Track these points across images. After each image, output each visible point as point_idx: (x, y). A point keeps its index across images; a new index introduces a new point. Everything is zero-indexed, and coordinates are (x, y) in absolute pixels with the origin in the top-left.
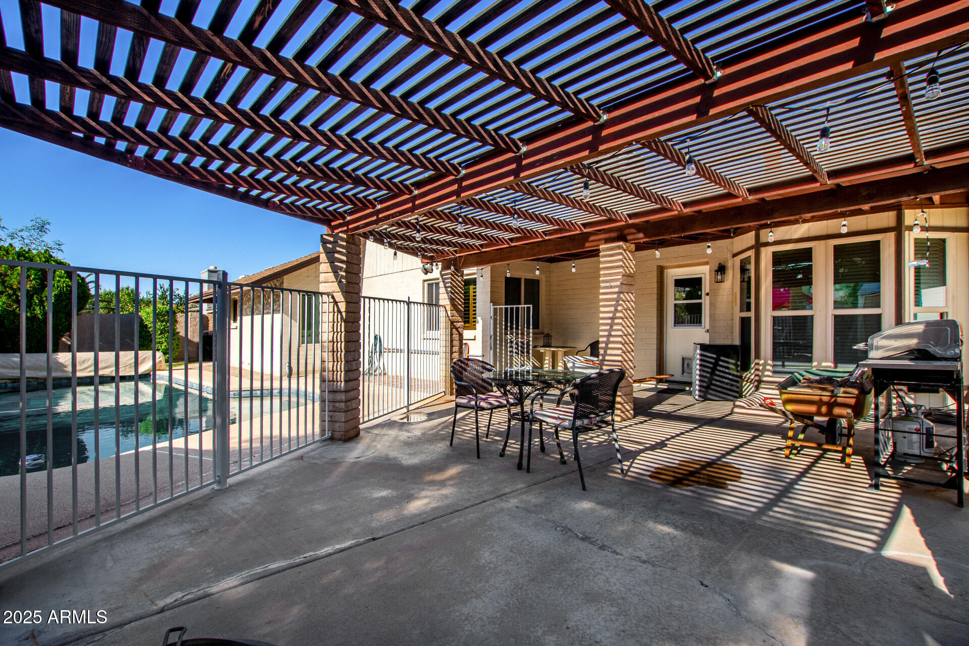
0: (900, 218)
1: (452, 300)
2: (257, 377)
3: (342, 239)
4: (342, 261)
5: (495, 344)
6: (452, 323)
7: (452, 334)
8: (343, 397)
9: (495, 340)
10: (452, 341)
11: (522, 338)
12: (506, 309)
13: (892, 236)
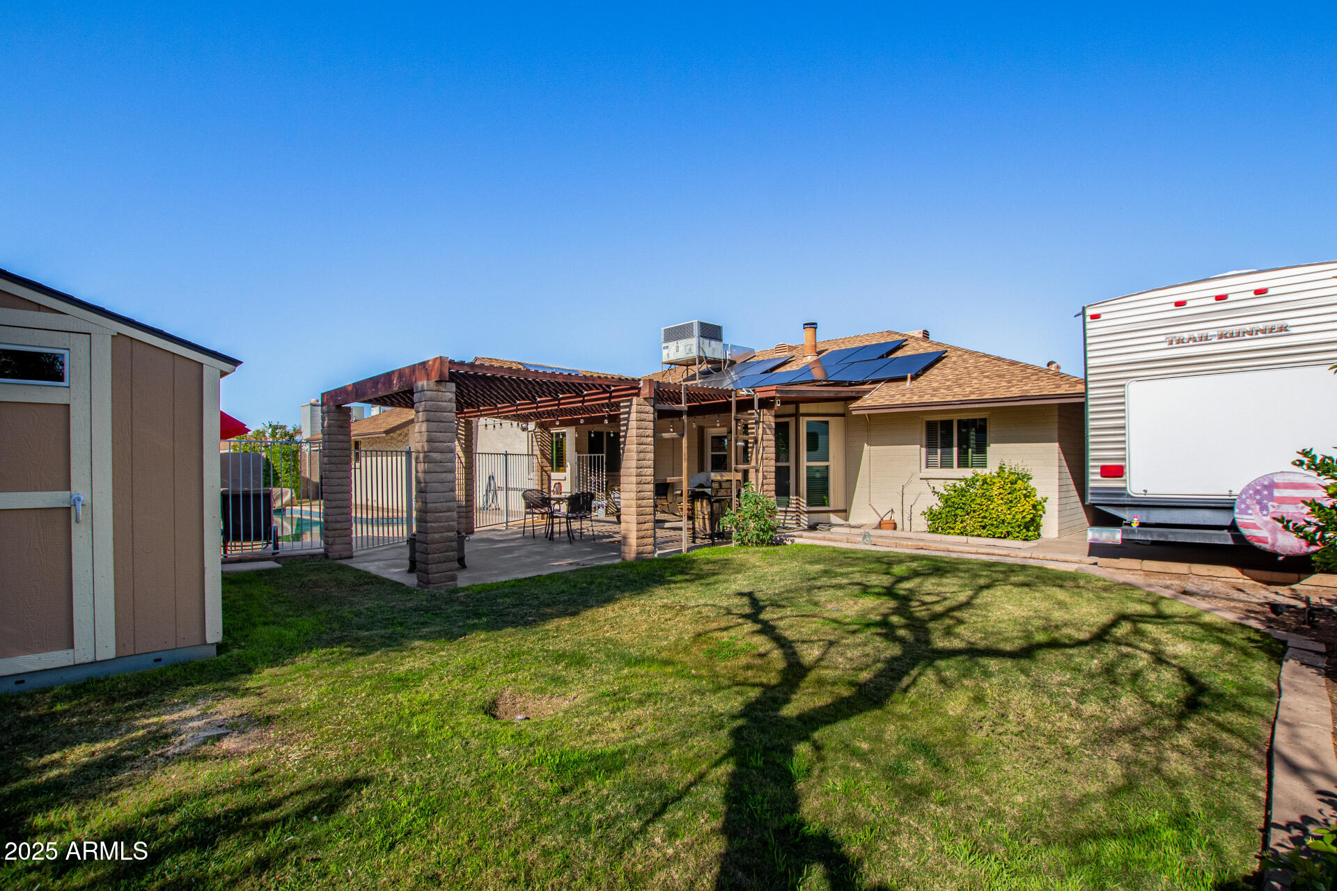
0: (797, 408)
1: (541, 451)
2: (385, 510)
3: (462, 422)
4: (462, 435)
5: (579, 483)
6: (542, 467)
7: (542, 476)
8: (464, 510)
9: (579, 480)
10: (542, 480)
11: (598, 479)
12: (591, 457)
13: (793, 419)
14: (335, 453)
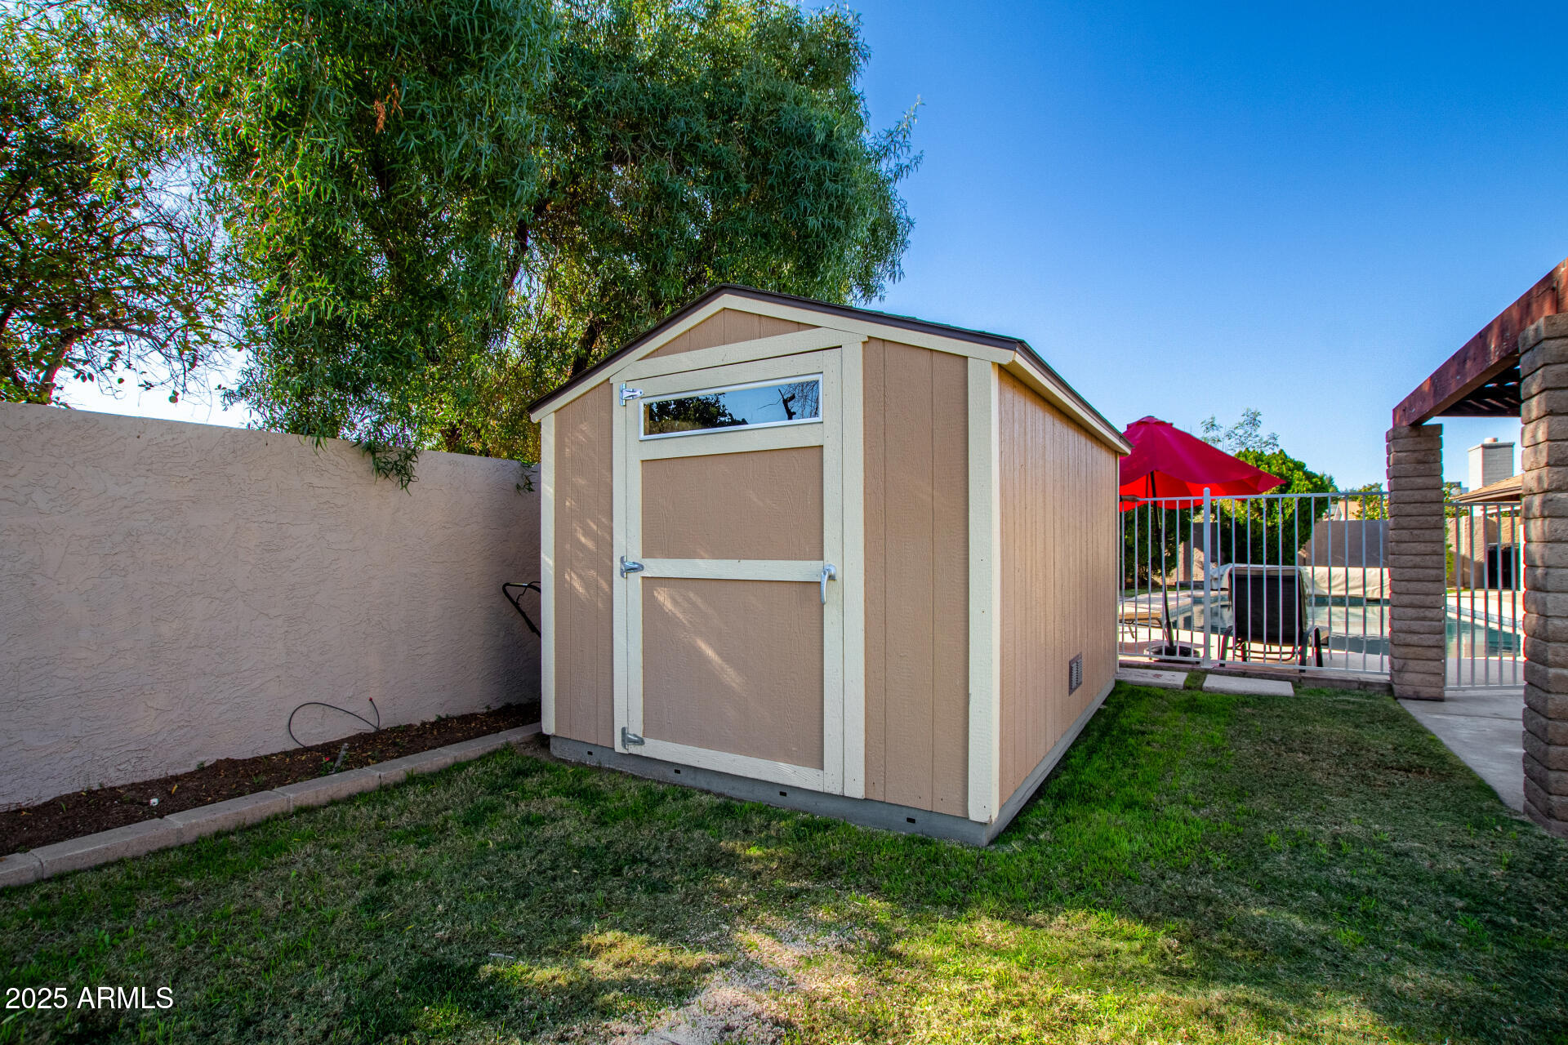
14: (1409, 509)
